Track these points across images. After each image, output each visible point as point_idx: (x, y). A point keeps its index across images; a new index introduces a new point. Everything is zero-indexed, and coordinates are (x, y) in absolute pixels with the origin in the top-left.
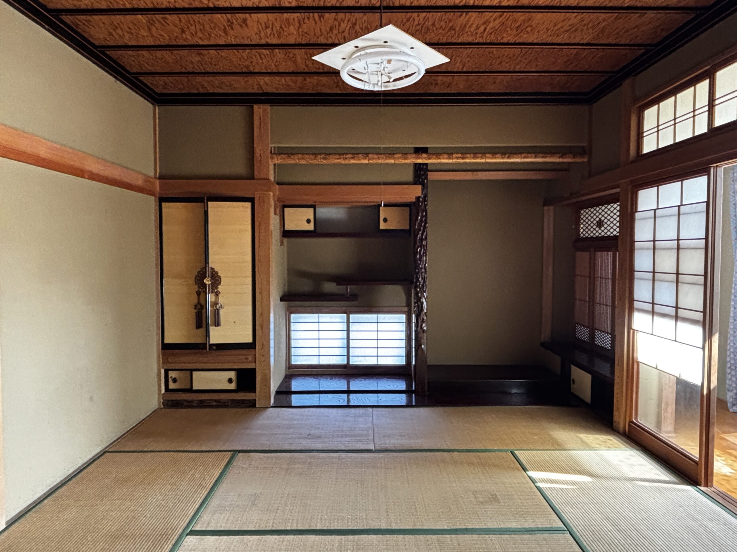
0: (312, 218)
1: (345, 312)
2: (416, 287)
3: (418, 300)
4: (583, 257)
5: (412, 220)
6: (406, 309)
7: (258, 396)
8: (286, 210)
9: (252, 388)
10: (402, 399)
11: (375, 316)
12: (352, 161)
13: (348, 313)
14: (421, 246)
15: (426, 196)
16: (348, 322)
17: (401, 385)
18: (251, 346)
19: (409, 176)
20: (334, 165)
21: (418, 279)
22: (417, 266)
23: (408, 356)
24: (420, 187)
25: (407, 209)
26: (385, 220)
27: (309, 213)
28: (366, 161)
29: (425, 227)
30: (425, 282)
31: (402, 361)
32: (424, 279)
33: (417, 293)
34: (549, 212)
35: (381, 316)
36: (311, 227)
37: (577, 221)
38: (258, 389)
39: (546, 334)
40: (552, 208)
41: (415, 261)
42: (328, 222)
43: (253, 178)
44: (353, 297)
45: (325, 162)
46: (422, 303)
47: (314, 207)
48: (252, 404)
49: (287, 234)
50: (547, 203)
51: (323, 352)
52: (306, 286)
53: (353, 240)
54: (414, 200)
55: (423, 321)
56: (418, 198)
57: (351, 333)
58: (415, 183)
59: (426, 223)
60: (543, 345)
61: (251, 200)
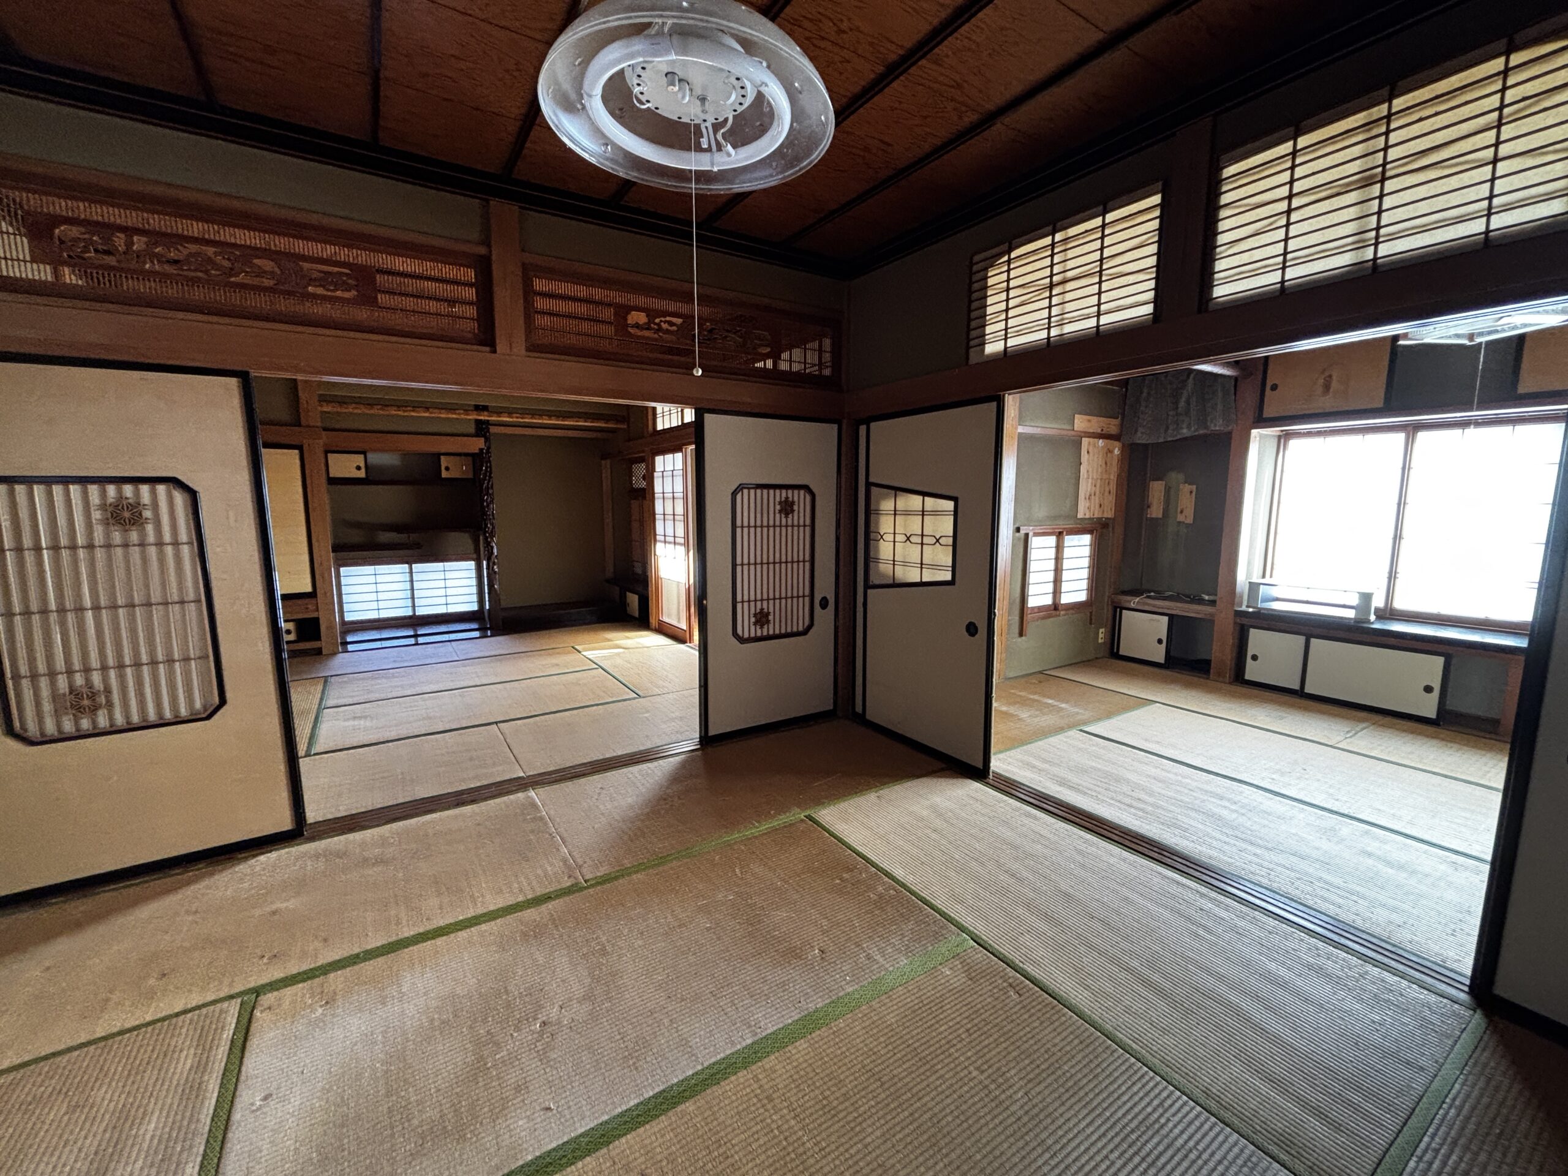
0: (362, 465)
1: (407, 563)
2: (485, 532)
3: (488, 545)
4: (635, 504)
5: (476, 470)
6: (475, 556)
7: (324, 643)
8: (329, 455)
9: (317, 637)
10: (477, 634)
11: (441, 564)
12: (413, 414)
13: (410, 563)
14: (488, 494)
15: (489, 448)
16: (411, 572)
17: (474, 626)
18: (312, 595)
19: (472, 429)
20: (393, 416)
21: (486, 525)
22: (485, 513)
23: (481, 601)
24: (482, 440)
25: (470, 458)
26: (447, 469)
27: (359, 460)
28: (427, 415)
29: (490, 477)
30: (494, 528)
31: (474, 607)
32: (492, 524)
33: (486, 538)
34: (606, 464)
35: (449, 565)
36: (362, 474)
37: (630, 474)
38: (323, 638)
39: (610, 572)
40: (608, 461)
41: (483, 507)
42: (380, 469)
43: (300, 425)
44: (417, 546)
45: (381, 412)
46: (492, 548)
47: (364, 453)
48: (319, 652)
49: (333, 481)
50: (604, 457)
51: (382, 605)
52: (356, 536)
53: (409, 488)
54: (477, 451)
55: (494, 564)
56: (481, 450)
57: (415, 584)
58: (477, 435)
59: (491, 473)
60: (608, 581)
61: (300, 448)
